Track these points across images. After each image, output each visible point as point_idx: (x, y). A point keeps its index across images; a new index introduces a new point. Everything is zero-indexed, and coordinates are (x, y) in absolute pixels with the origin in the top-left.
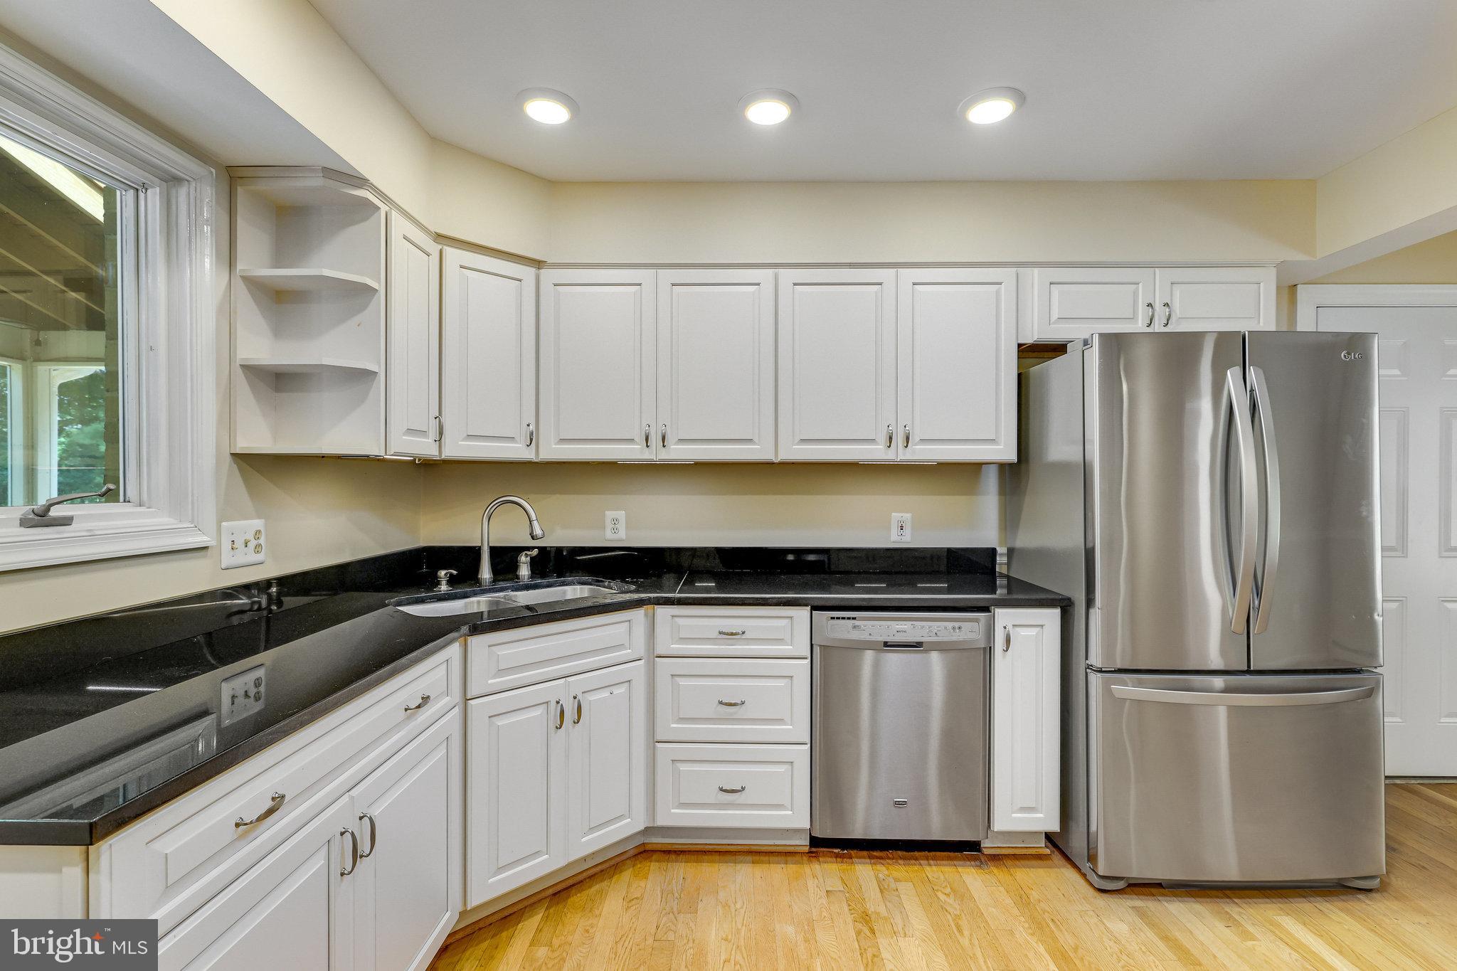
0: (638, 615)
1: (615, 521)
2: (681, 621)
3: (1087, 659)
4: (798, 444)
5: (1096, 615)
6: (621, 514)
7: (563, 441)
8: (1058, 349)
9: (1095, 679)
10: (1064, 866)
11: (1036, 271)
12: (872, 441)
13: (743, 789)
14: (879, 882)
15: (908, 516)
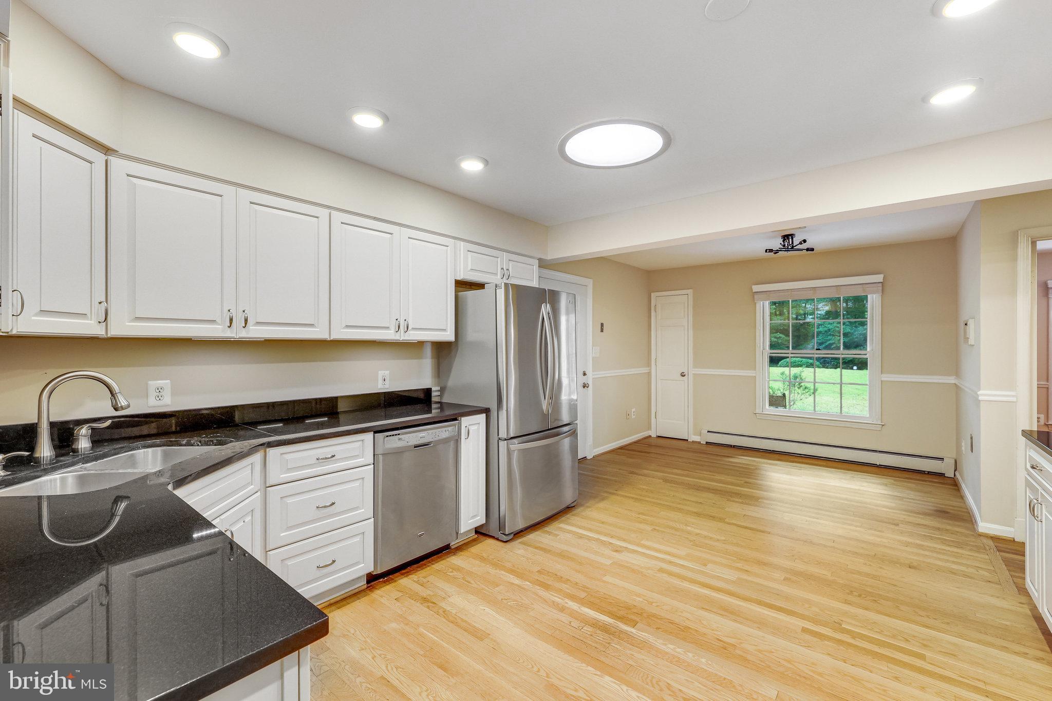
0: (257, 458)
1: (159, 390)
2: (287, 457)
3: (498, 435)
4: (344, 328)
5: (503, 414)
6: (165, 383)
7: (138, 319)
8: (481, 286)
9: (503, 444)
10: (486, 540)
11: (462, 243)
12: (387, 328)
13: (334, 561)
14: (417, 582)
15: (387, 372)
